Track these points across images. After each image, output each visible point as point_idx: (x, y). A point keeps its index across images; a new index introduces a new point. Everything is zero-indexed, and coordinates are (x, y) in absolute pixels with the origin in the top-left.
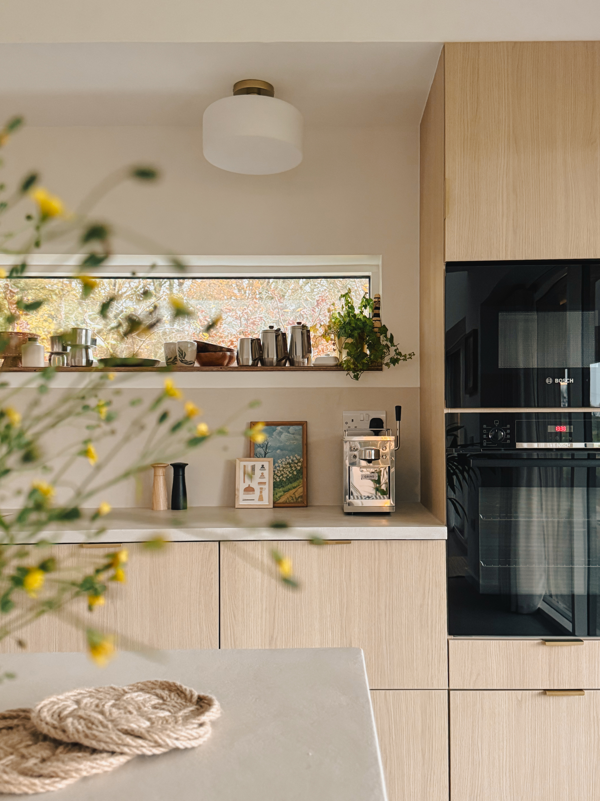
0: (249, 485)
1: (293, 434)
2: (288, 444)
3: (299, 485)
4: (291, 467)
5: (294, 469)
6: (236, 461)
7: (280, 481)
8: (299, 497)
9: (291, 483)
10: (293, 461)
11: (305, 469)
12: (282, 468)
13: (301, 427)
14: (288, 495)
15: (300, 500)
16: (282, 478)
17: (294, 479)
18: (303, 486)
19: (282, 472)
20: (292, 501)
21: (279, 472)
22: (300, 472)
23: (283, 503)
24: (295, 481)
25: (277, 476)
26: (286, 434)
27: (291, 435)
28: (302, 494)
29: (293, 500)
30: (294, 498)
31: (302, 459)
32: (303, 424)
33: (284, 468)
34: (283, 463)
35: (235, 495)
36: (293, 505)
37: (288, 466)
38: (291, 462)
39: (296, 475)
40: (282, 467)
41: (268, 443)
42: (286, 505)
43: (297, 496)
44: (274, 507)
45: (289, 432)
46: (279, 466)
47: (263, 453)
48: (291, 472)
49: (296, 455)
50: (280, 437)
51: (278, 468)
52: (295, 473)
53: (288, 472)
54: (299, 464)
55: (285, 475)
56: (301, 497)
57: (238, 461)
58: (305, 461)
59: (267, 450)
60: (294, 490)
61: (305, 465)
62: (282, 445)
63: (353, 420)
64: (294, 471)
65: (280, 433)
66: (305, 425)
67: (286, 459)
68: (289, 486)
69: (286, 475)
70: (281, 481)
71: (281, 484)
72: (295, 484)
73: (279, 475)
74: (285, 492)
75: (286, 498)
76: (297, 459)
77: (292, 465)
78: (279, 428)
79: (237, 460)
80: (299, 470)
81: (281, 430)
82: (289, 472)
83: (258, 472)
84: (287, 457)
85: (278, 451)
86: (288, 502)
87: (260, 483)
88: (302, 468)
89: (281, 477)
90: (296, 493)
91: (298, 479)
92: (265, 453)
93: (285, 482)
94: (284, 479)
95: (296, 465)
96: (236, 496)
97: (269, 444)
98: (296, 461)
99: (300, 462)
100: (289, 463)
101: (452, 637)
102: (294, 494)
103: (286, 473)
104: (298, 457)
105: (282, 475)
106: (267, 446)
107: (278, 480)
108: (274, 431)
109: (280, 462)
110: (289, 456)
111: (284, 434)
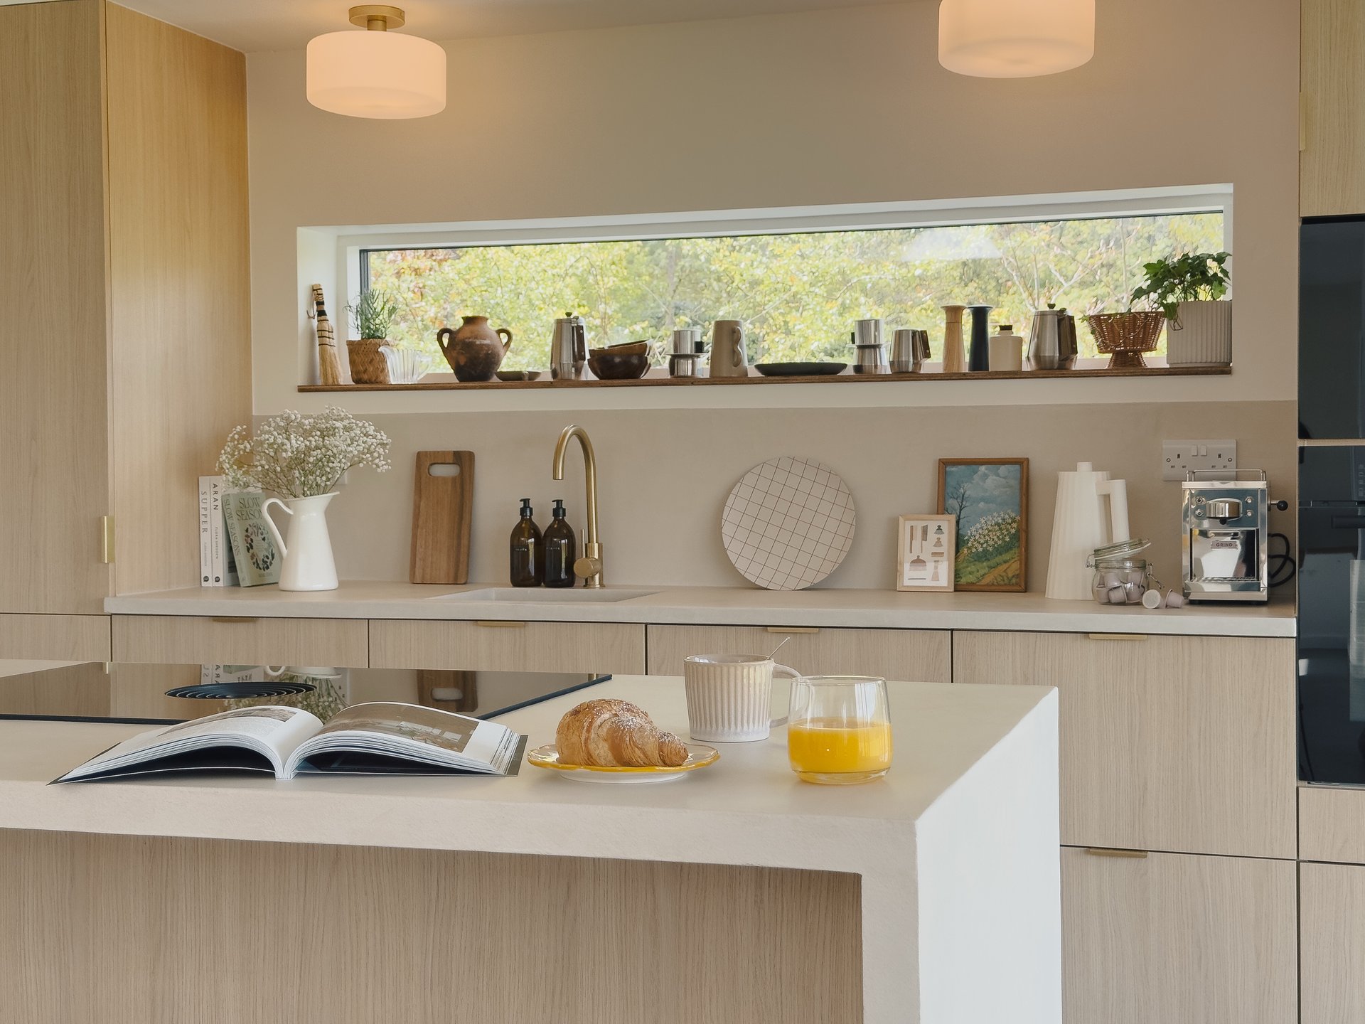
0: (918, 557)
1: (1005, 478)
2: (996, 493)
3: (1013, 558)
4: (1000, 529)
5: (1004, 531)
6: (898, 518)
7: (983, 550)
8: (1013, 577)
9: (1001, 554)
10: (1004, 520)
11: (1024, 534)
12: (987, 531)
13: (1017, 467)
14: (996, 572)
15: (1014, 581)
16: (986, 547)
17: (1006, 548)
18: (1020, 560)
19: (987, 538)
20: (1002, 583)
21: (982, 537)
22: (1016, 537)
23: (987, 585)
24: (1007, 551)
25: (979, 543)
26: (995, 477)
27: (1001, 479)
28: (1018, 572)
29: (1004, 580)
30: (1005, 578)
31: (1018, 518)
32: (1022, 464)
33: (989, 531)
34: (989, 523)
35: (897, 571)
36: (1004, 588)
37: (997, 528)
38: (1000, 521)
39: (1009, 542)
40: (987, 529)
41: (964, 493)
42: (993, 588)
43: (1010, 575)
44: (955, 591)
45: (998, 475)
46: (982, 528)
47: (957, 507)
48: (1001, 537)
49: (1009, 511)
50: (985, 482)
51: (980, 531)
52: (1007, 539)
53: (995, 538)
54: (1015, 525)
55: (991, 543)
56: (1017, 576)
57: (901, 520)
58: (1024, 521)
59: (964, 503)
60: (1005, 566)
61: (1024, 527)
62: (987, 494)
63: (1179, 456)
64: (1005, 536)
65: (985, 476)
66: (1025, 463)
67: (993, 517)
68: (999, 559)
69: (993, 543)
70: (985, 551)
71: (986, 556)
72: (1006, 556)
73: (982, 541)
74: (990, 568)
75: (992, 577)
76: (1010, 516)
77: (1003, 527)
78: (983, 468)
79: (900, 517)
80: (1014, 534)
81: (986, 472)
82: (998, 537)
83: (932, 536)
84: (995, 514)
85: (982, 505)
86: (995, 583)
87: (934, 554)
88: (1018, 531)
89: (985, 545)
90: (1008, 571)
91: (1011, 548)
92: (961, 507)
93: (992, 554)
94: (991, 549)
95: (1009, 527)
96: (898, 574)
97: (967, 493)
98: (1010, 521)
99: (1015, 522)
100: (998, 524)
101: (1305, 783)
102: (1005, 571)
103: (993, 539)
104: (1013, 515)
105: (987, 542)
106: (963, 496)
107: (980, 549)
108: (976, 472)
109: (983, 521)
110: (998, 512)
111: (990, 477)
